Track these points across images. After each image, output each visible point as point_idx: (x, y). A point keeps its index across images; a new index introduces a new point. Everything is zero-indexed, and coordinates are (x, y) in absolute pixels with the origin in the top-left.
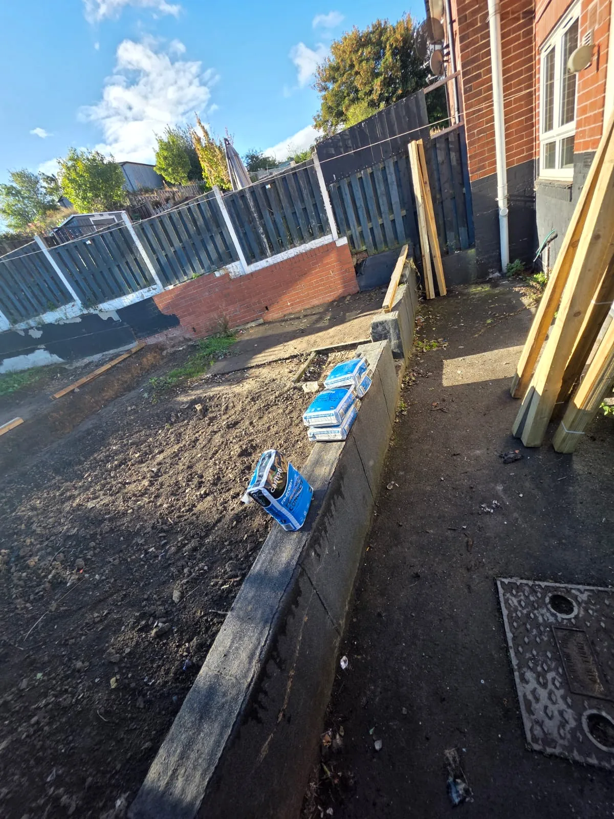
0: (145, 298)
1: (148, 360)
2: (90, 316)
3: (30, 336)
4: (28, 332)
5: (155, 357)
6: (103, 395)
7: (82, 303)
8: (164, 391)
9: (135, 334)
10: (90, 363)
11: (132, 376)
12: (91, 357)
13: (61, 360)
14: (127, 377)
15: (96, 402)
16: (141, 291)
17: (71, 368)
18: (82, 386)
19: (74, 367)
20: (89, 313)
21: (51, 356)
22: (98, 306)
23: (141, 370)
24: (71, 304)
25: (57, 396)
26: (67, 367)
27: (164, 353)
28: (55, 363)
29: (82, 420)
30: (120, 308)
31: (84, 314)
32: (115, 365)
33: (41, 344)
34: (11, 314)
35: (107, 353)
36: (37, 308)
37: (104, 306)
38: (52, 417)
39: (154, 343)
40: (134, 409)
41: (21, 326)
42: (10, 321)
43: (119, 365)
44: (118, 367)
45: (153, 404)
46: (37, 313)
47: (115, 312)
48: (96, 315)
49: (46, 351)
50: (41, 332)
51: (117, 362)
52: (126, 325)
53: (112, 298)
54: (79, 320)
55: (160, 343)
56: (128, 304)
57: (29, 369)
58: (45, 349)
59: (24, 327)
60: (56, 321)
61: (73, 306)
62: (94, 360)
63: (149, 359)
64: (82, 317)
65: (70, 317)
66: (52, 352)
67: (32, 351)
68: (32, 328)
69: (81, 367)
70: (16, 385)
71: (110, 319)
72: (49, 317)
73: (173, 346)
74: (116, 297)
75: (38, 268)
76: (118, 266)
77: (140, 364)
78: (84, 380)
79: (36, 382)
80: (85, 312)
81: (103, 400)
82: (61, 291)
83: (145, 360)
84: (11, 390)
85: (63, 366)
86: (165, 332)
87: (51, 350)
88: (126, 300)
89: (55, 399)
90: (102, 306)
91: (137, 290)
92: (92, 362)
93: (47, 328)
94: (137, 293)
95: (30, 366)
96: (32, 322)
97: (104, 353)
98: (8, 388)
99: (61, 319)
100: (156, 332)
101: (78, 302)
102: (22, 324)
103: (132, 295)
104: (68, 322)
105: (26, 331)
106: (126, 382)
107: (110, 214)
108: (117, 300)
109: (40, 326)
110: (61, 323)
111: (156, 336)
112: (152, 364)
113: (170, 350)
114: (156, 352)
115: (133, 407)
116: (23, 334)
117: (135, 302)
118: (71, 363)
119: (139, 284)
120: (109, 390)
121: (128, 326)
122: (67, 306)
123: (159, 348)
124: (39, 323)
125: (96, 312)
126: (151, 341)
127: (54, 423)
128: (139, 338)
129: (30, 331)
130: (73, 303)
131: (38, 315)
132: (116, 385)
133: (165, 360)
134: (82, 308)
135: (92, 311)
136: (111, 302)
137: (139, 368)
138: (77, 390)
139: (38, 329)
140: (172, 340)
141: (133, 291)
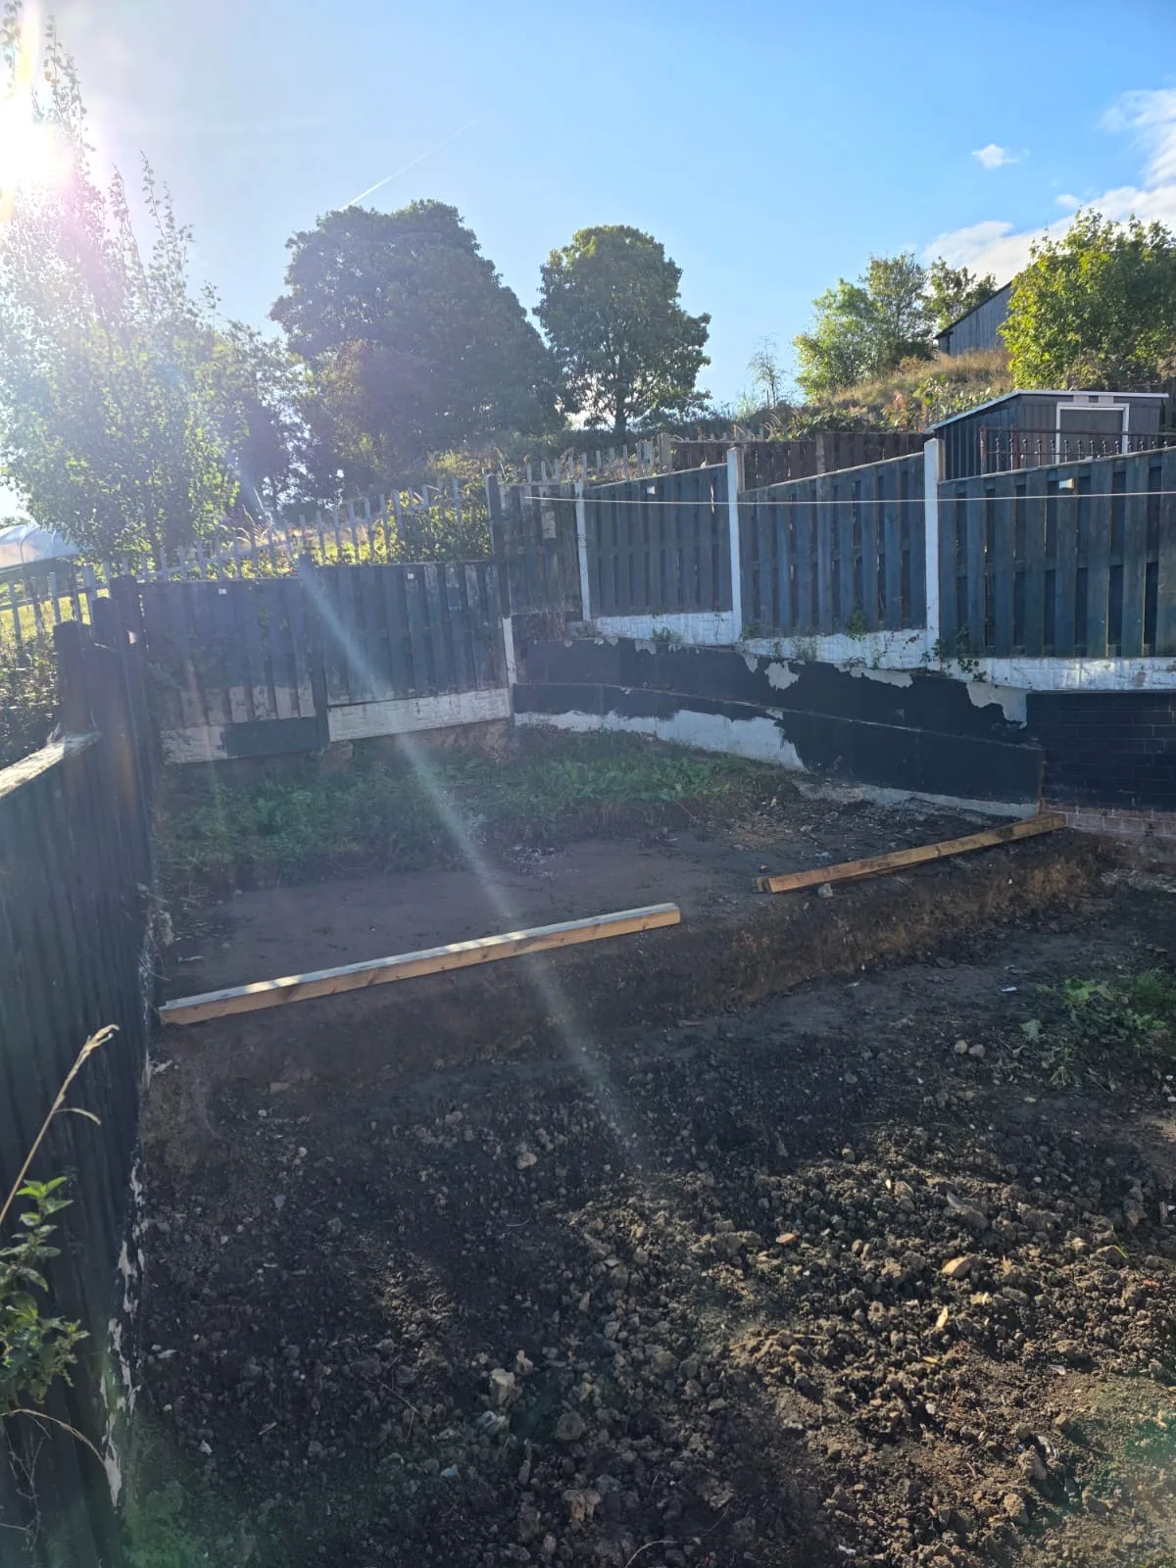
0: (1146, 686)
1: (1047, 880)
2: (940, 681)
3: (767, 677)
4: (767, 667)
5: (1072, 879)
6: (882, 935)
7: (938, 642)
8: (1105, 1055)
9: (1047, 780)
10: (864, 804)
11: (981, 911)
12: (878, 791)
13: (798, 763)
14: (964, 908)
15: (854, 948)
16: (1147, 662)
17: (811, 796)
18: (840, 885)
19: (820, 795)
20: (941, 673)
21: (782, 745)
22: (981, 661)
23: (1012, 900)
24: (909, 633)
25: (775, 887)
26: (803, 787)
27: (1111, 878)
28: (781, 766)
29: (798, 985)
30: (1043, 687)
31: (926, 670)
32: (947, 857)
33: (778, 705)
34: (757, 615)
35: (927, 797)
36: (821, 618)
37: (996, 668)
38: (741, 940)
39: (1093, 830)
40: (976, 1059)
41: (762, 647)
42: (743, 629)
43: (960, 861)
44: (956, 867)
45: (1054, 1081)
46: (815, 628)
47: (1023, 696)
48: (961, 686)
49: (777, 729)
50: (795, 678)
51: (960, 849)
52: (1033, 745)
53: (1034, 653)
54: (905, 681)
55: (1108, 839)
56: (1076, 685)
57: (715, 755)
58: (779, 723)
59: (763, 652)
60: (845, 665)
61: (913, 640)
62: (880, 801)
63: (1054, 878)
64: (920, 676)
65: (884, 663)
66: (788, 737)
67: (748, 714)
68: (780, 660)
69: (839, 805)
70: (679, 787)
71: (995, 710)
72: (834, 649)
73: (1153, 870)
74: (1052, 654)
75: (886, 521)
76: (1116, 572)
77: (1020, 883)
78: (853, 869)
79: (719, 798)
80: (934, 666)
81: (872, 948)
82: (905, 593)
83: (1039, 875)
84: (664, 795)
85: (795, 782)
86: (1153, 816)
87: (791, 731)
88: (1076, 674)
89: (766, 890)
90: (989, 665)
91: (1134, 653)
92: (872, 804)
93: (813, 672)
94: (1126, 663)
95: (722, 747)
96: (788, 647)
97: (920, 795)
98: (660, 785)
99: (861, 662)
100: (1123, 803)
101: (932, 634)
102: (764, 642)
103: (1105, 662)
104: (872, 675)
105: (764, 662)
106: (955, 922)
107: (1117, 400)
108: (1046, 663)
109: (802, 663)
110: (856, 673)
111: (1113, 814)
112: (1055, 896)
113: (1136, 879)
114: (1082, 863)
115: (978, 1050)
116: (752, 665)
117: (1102, 687)
118: (816, 781)
119: (1150, 637)
120: (901, 928)
121: (1039, 748)
122: (898, 635)
123: (1102, 854)
124: (802, 655)
125: (967, 677)
126: (1085, 820)
127: (737, 960)
128: (1051, 795)
129: (773, 665)
130: (914, 633)
131: (811, 634)
132: (927, 919)
133: (1105, 905)
134: (932, 654)
135: (954, 669)
136: (1024, 663)
137: (1010, 893)
138: (827, 892)
139: (793, 668)
140: (1164, 849)
141: (1119, 654)
